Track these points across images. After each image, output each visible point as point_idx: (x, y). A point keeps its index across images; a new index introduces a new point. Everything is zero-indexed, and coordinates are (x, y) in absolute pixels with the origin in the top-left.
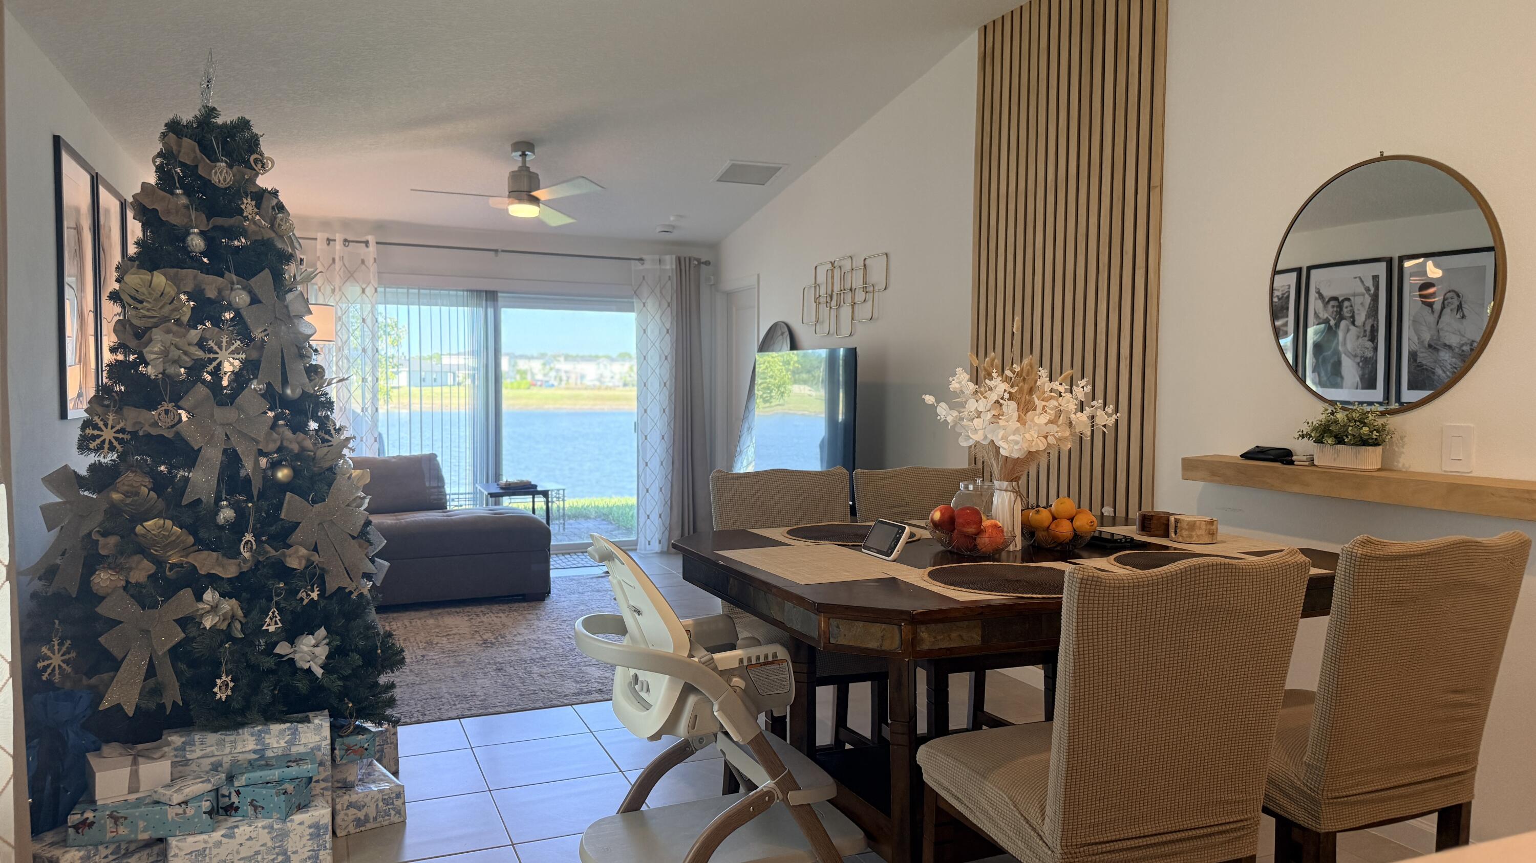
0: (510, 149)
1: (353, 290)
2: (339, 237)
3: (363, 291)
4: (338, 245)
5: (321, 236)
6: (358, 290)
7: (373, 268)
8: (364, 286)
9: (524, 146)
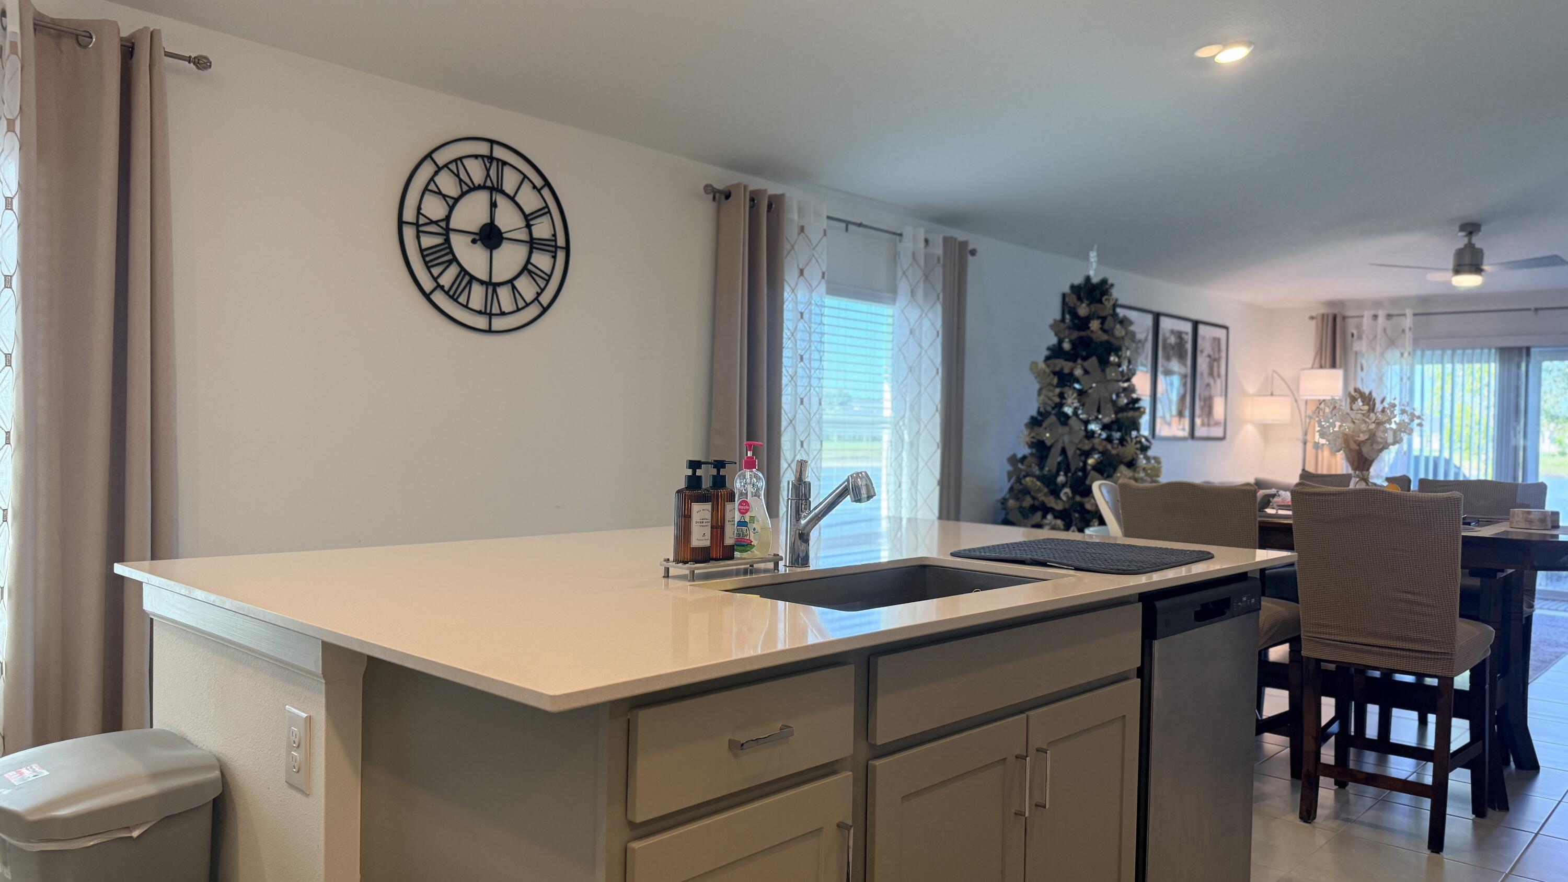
0: (1457, 229)
1: (1393, 354)
2: (1382, 313)
3: (1402, 355)
4: (1381, 320)
5: (1368, 314)
6: (1398, 354)
7: (1409, 335)
8: (1403, 350)
9: (1471, 228)
